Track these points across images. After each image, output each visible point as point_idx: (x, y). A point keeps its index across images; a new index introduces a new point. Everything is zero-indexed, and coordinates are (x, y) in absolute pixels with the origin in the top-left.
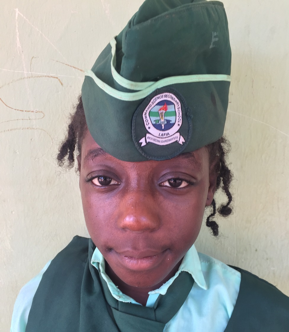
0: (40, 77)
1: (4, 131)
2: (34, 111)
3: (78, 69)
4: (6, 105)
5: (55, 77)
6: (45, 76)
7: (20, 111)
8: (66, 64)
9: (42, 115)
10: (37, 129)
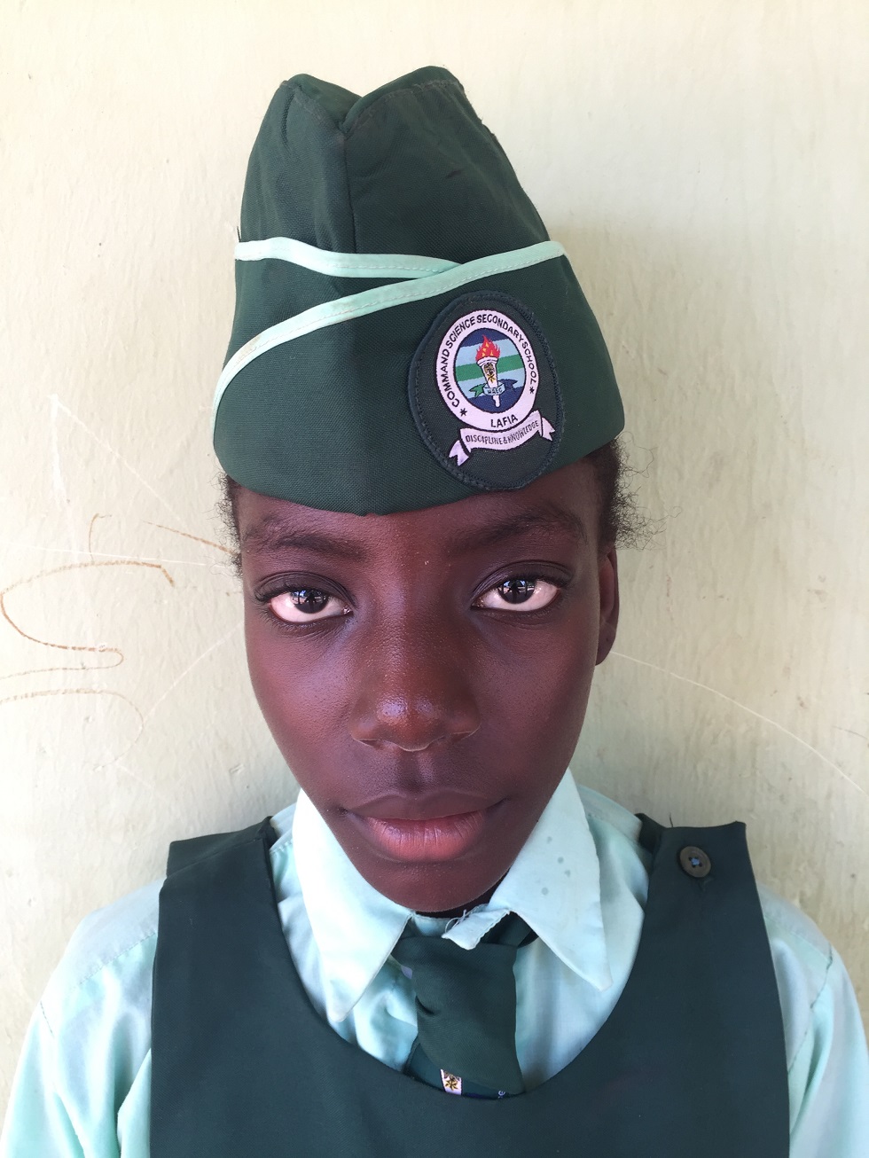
0: (113, 564)
1: (15, 698)
2: (97, 647)
3: (215, 546)
4: (22, 633)
5: (155, 563)
6: (129, 563)
7: (59, 647)
8: (184, 534)
9: (117, 658)
10: (101, 692)
